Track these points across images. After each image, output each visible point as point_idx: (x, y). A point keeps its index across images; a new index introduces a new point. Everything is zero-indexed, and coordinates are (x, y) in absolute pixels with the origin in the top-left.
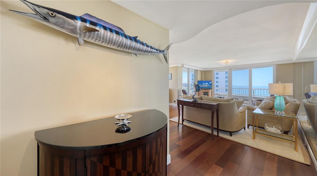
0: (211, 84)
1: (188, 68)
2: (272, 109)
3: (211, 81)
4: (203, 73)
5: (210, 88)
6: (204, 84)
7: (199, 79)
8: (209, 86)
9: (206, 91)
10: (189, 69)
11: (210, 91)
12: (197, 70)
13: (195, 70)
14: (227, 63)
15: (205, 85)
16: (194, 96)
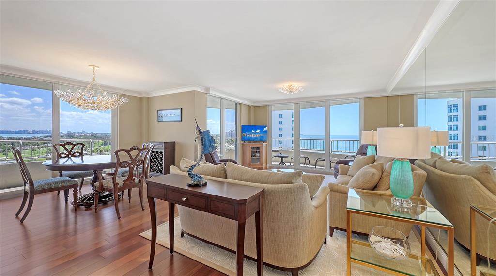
0: (266, 132)
1: (222, 99)
2: (375, 188)
3: (265, 127)
4: (252, 109)
5: (265, 139)
6: (253, 131)
7: (244, 122)
8: (261, 135)
9: (257, 145)
10: (224, 101)
11: (264, 144)
12: (240, 104)
13: (236, 104)
14: (291, 89)
15: (255, 133)
16: (193, 167)
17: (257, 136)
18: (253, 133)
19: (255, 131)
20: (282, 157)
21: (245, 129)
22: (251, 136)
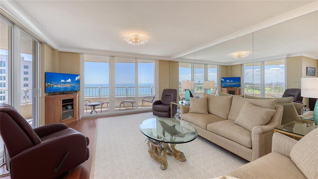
0: (79, 81)
3: (77, 76)
5: (76, 89)
7: (47, 68)
8: (73, 85)
9: (69, 97)
11: (77, 95)
15: (65, 83)
17: (68, 86)
18: (62, 83)
19: (66, 80)
20: (94, 106)
21: (49, 77)
22: (59, 86)
